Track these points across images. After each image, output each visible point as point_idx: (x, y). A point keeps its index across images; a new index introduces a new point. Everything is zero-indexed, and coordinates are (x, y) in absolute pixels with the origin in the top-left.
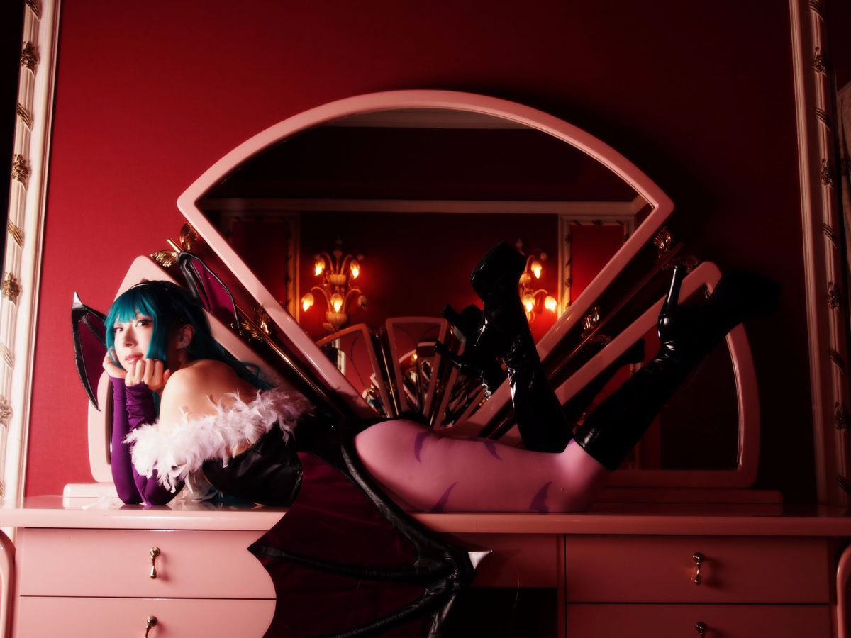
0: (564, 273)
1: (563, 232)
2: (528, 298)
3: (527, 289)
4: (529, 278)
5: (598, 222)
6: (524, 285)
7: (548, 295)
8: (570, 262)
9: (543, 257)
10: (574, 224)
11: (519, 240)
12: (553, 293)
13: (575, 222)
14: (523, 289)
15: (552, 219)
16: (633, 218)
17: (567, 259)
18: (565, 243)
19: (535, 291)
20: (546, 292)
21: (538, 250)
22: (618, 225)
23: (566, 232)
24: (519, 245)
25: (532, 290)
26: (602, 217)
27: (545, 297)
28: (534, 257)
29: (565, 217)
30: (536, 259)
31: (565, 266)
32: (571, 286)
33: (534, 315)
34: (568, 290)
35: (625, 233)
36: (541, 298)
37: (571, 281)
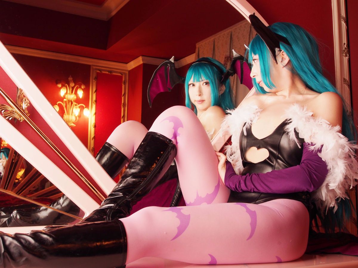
0: (93, 97)
1: (93, 75)
2: (76, 108)
3: (75, 103)
4: (76, 97)
5: (111, 72)
6: (72, 101)
7: (85, 107)
8: (96, 91)
9: (83, 87)
10: (99, 72)
11: (70, 76)
12: (87, 106)
13: (99, 70)
14: (72, 103)
15: (88, 67)
16: (127, 72)
17: (94, 90)
18: (94, 81)
19: (79, 104)
20: (84, 106)
21: (80, 83)
22: (120, 75)
23: (95, 75)
24: (70, 79)
25: (77, 104)
26: (113, 70)
27: (84, 108)
28: (79, 86)
29: (94, 67)
30: (80, 88)
31: (93, 93)
32: (96, 104)
33: (78, 118)
34: (94, 106)
35: (123, 80)
36: (82, 108)
37: (96, 101)
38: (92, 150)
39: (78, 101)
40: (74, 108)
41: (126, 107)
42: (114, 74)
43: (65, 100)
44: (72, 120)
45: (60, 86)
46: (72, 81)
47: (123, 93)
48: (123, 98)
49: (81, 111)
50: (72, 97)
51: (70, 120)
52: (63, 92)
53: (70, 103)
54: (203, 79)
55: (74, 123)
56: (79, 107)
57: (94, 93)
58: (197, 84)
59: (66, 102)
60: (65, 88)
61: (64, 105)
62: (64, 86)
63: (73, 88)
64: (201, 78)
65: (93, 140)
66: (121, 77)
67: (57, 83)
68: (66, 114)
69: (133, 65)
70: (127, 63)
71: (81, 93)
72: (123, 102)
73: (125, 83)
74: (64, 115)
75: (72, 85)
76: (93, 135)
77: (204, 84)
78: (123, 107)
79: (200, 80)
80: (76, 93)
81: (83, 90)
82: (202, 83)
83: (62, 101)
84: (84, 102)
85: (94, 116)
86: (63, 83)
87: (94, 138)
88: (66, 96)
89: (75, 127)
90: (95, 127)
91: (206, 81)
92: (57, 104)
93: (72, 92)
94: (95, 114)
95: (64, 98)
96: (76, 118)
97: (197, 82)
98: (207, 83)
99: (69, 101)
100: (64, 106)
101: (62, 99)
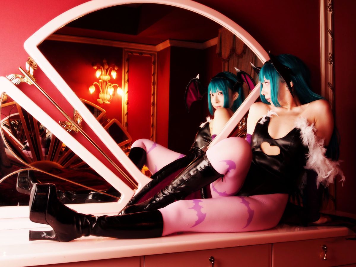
0: (125, 77)
2: (111, 88)
3: (109, 84)
4: (110, 78)
5: (141, 53)
6: (107, 81)
8: (128, 72)
9: (116, 69)
10: (130, 54)
11: (105, 59)
12: (120, 86)
13: (131, 52)
14: (107, 83)
15: (120, 50)
16: (156, 53)
17: (126, 70)
18: (126, 62)
19: (112, 84)
20: (118, 85)
21: (114, 64)
22: (149, 56)
23: (126, 57)
24: (105, 61)
25: (111, 84)
26: (143, 51)
27: (117, 88)
28: (112, 68)
29: (126, 50)
30: (113, 69)
31: (125, 73)
32: (128, 83)
33: (112, 96)
34: (127, 85)
35: (153, 60)
36: (115, 88)
37: (128, 81)
38: (125, 125)
39: (112, 81)
40: (109, 88)
41: (155, 85)
42: (144, 55)
43: (100, 81)
44: (107, 98)
45: (95, 68)
46: (107, 63)
47: (153, 73)
48: (152, 77)
49: (115, 90)
50: (107, 78)
51: (105, 99)
52: (98, 74)
53: (105, 83)
54: (218, 90)
55: (108, 101)
56: (113, 87)
57: (127, 73)
58: (215, 94)
59: (101, 82)
60: (100, 70)
61: (99, 85)
62: (99, 68)
63: (107, 70)
64: (217, 90)
65: (126, 116)
66: (151, 58)
67: (93, 65)
68: (102, 93)
69: (161, 47)
70: (155, 45)
71: (114, 74)
72: (152, 81)
73: (154, 64)
74: (100, 94)
75: (106, 67)
76: (126, 112)
77: (220, 94)
78: (153, 85)
79: (216, 91)
80: (110, 74)
81: (117, 71)
82: (218, 93)
83: (98, 82)
84: (118, 82)
85: (127, 94)
86: (99, 65)
87: (127, 114)
88: (102, 77)
89: (110, 104)
90: (128, 103)
91: (220, 91)
92: (93, 85)
93: (106, 74)
94: (128, 92)
95: (100, 79)
96: (111, 96)
97: (214, 93)
98: (221, 93)
99: (104, 81)
100: (100, 87)
101: (97, 80)
